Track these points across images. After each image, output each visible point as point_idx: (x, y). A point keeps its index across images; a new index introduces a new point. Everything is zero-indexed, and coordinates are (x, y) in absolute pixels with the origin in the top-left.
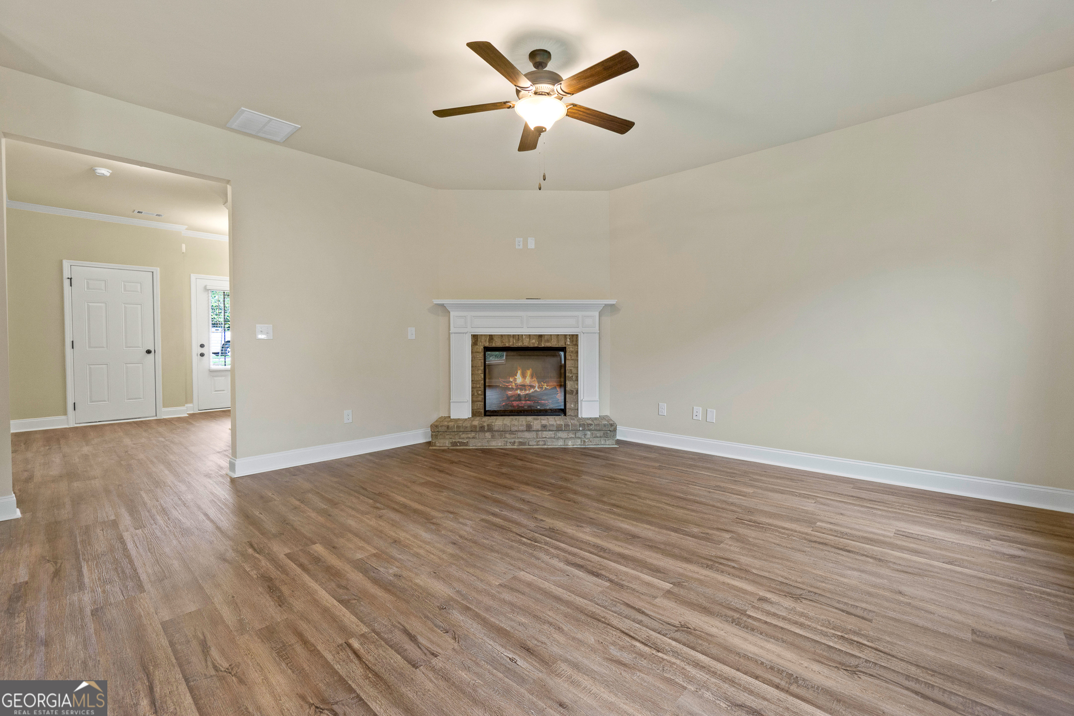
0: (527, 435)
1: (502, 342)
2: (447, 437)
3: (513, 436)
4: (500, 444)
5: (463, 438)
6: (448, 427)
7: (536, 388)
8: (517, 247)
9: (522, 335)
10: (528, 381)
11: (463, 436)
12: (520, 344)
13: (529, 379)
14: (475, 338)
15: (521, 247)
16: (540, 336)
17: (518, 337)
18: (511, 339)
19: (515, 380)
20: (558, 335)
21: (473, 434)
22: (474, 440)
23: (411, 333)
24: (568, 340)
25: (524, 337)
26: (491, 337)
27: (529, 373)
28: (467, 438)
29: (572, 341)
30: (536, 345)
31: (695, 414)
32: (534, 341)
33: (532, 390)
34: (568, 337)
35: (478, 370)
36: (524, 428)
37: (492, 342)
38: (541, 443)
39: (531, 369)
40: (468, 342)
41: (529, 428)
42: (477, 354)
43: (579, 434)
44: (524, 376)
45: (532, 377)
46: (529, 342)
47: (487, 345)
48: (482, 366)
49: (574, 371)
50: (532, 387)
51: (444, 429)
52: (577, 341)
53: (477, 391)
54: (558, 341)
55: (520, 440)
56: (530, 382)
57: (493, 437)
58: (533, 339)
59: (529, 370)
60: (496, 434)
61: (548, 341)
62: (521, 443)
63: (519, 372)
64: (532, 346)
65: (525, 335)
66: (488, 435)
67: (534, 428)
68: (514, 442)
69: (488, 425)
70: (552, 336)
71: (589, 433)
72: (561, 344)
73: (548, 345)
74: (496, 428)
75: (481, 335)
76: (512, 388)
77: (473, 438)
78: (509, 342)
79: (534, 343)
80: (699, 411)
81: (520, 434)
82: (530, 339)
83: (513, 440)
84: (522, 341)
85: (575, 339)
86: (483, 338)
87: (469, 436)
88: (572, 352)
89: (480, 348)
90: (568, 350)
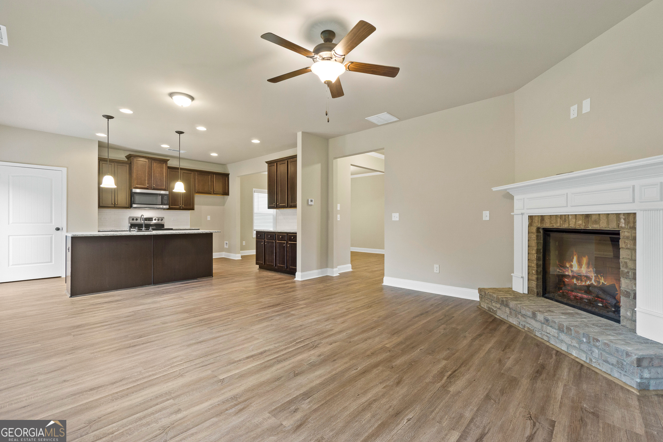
1: (551, 223)
7: (593, 281)
9: (569, 215)
10: (584, 270)
12: (565, 226)
13: (585, 267)
14: (531, 219)
16: (587, 216)
18: (559, 220)
19: (571, 266)
20: (608, 214)
23: (486, 216)
24: (622, 221)
25: (570, 217)
26: (542, 218)
27: (585, 260)
29: (627, 222)
30: (583, 228)
32: (580, 222)
33: (588, 282)
34: (622, 216)
37: (543, 223)
39: (586, 256)
40: (526, 223)
42: (532, 234)
44: (580, 263)
45: (588, 265)
46: (575, 222)
48: (535, 247)
50: (588, 278)
52: (634, 221)
53: (532, 269)
54: (608, 223)
56: (587, 272)
59: (585, 257)
61: (596, 222)
63: (575, 258)
64: (578, 227)
65: (571, 215)
70: (601, 216)
72: (612, 227)
73: (596, 227)
75: (535, 216)
76: (569, 276)
78: (556, 222)
79: (580, 225)
82: (576, 219)
85: (631, 219)
88: (628, 236)
89: (534, 229)
90: (622, 235)
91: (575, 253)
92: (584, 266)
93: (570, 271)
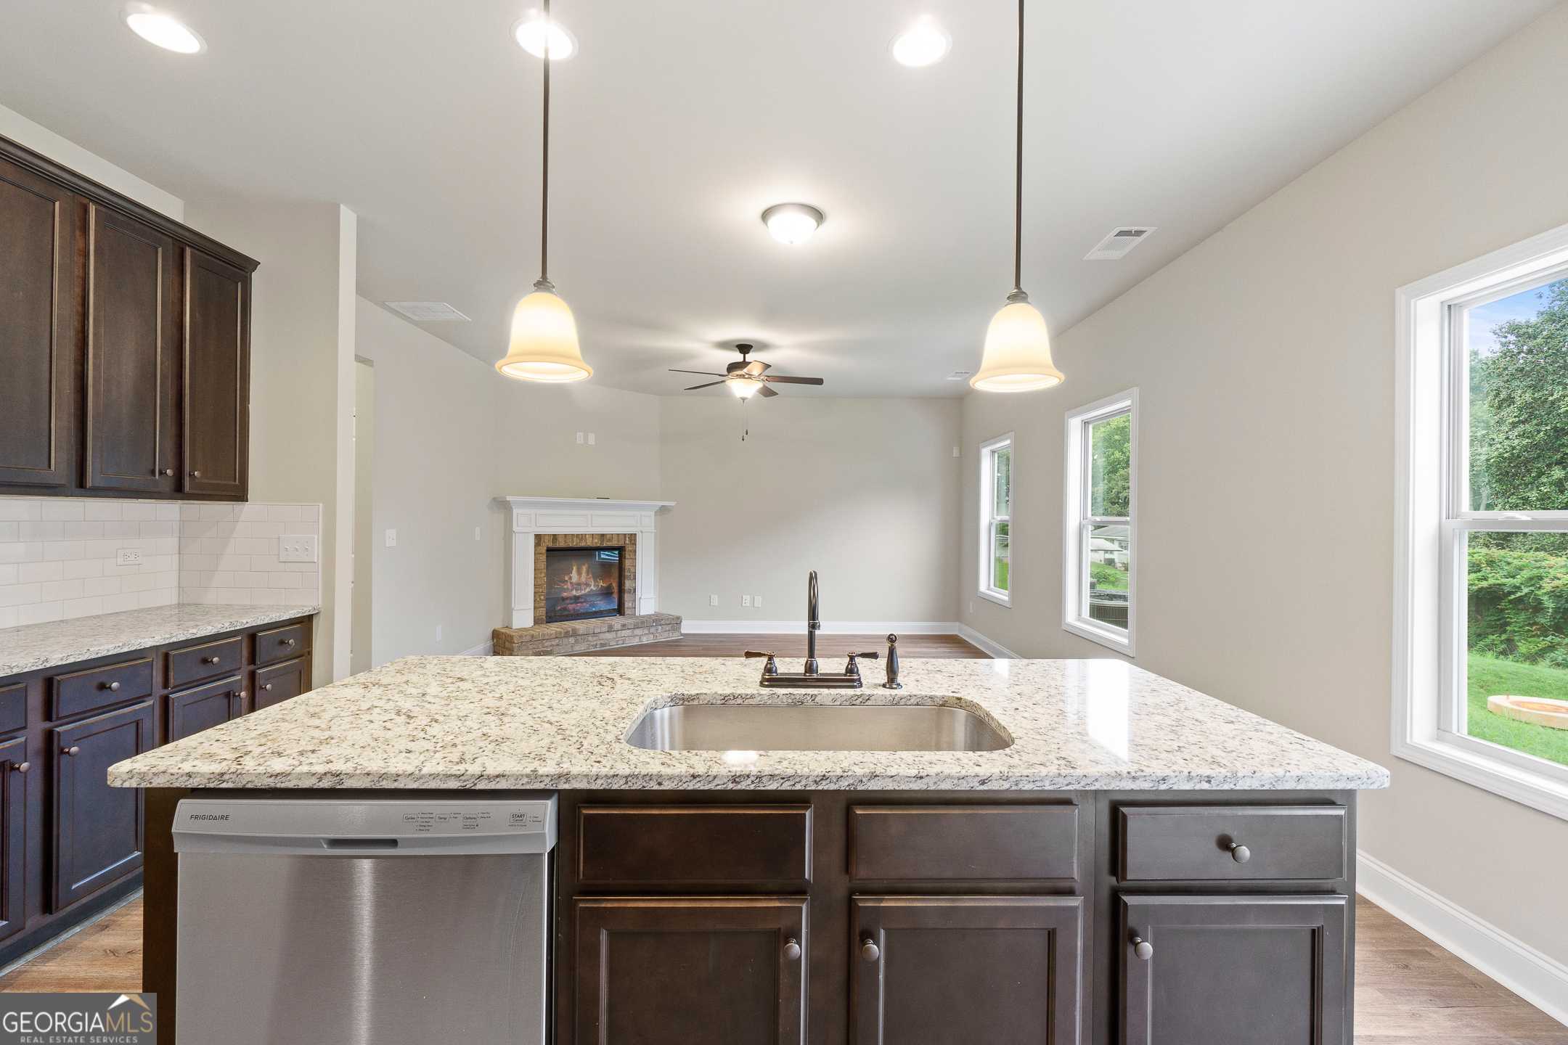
0: (608, 636)
1: (566, 542)
2: (531, 647)
3: (595, 638)
4: (583, 648)
5: (547, 647)
6: (532, 636)
7: (592, 587)
8: (578, 442)
9: (585, 534)
10: (583, 579)
11: (547, 644)
12: (583, 544)
14: (538, 538)
15: (582, 442)
16: (603, 535)
17: (581, 537)
18: (575, 539)
19: (570, 578)
20: (619, 534)
21: (557, 641)
22: (558, 647)
24: (627, 539)
25: (587, 536)
26: (555, 537)
27: (584, 568)
28: (551, 646)
29: (630, 540)
30: (598, 545)
31: (744, 601)
33: (588, 590)
34: (627, 536)
35: (541, 573)
36: (605, 629)
37: (555, 543)
38: (620, 642)
40: (531, 542)
41: (610, 629)
42: (540, 555)
43: (652, 630)
44: (579, 573)
45: (588, 573)
47: (551, 545)
49: (632, 570)
50: (585, 586)
51: (528, 638)
52: (635, 540)
53: (540, 595)
54: (617, 541)
55: (602, 642)
56: (586, 580)
57: (576, 642)
58: (596, 538)
59: (584, 565)
60: (579, 637)
61: (609, 540)
62: (602, 645)
63: (575, 568)
64: (595, 545)
66: (572, 640)
67: (615, 628)
68: (597, 644)
69: (573, 630)
71: (660, 627)
72: (620, 543)
74: (581, 632)
75: (545, 534)
76: (568, 588)
77: (557, 645)
78: (573, 541)
80: (747, 598)
81: (602, 636)
82: (593, 538)
83: (595, 643)
84: (586, 540)
85: (633, 538)
86: (547, 537)
87: (553, 643)
88: (631, 551)
89: (544, 550)
90: (627, 549)
91: (574, 564)
92: (584, 574)
93: (569, 584)
